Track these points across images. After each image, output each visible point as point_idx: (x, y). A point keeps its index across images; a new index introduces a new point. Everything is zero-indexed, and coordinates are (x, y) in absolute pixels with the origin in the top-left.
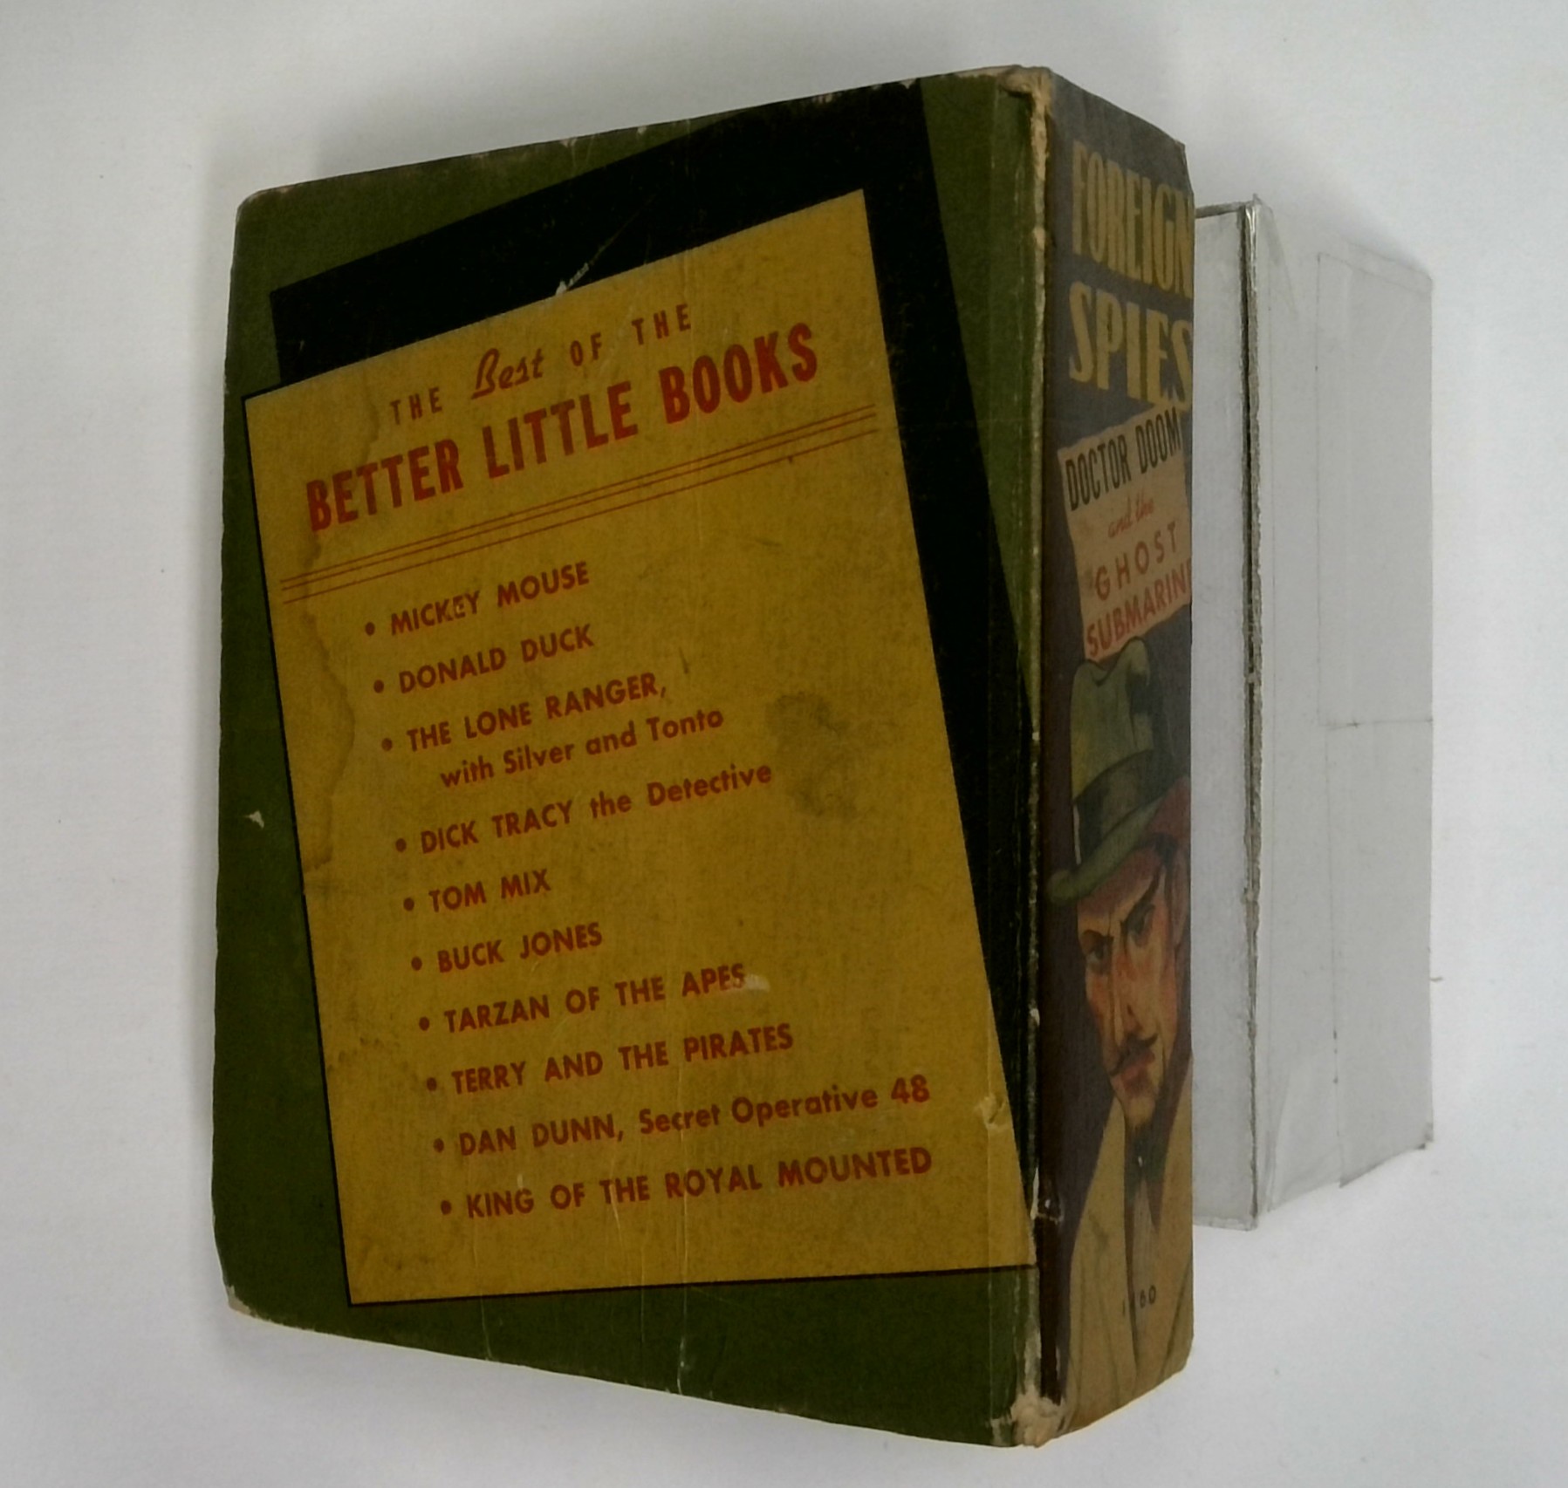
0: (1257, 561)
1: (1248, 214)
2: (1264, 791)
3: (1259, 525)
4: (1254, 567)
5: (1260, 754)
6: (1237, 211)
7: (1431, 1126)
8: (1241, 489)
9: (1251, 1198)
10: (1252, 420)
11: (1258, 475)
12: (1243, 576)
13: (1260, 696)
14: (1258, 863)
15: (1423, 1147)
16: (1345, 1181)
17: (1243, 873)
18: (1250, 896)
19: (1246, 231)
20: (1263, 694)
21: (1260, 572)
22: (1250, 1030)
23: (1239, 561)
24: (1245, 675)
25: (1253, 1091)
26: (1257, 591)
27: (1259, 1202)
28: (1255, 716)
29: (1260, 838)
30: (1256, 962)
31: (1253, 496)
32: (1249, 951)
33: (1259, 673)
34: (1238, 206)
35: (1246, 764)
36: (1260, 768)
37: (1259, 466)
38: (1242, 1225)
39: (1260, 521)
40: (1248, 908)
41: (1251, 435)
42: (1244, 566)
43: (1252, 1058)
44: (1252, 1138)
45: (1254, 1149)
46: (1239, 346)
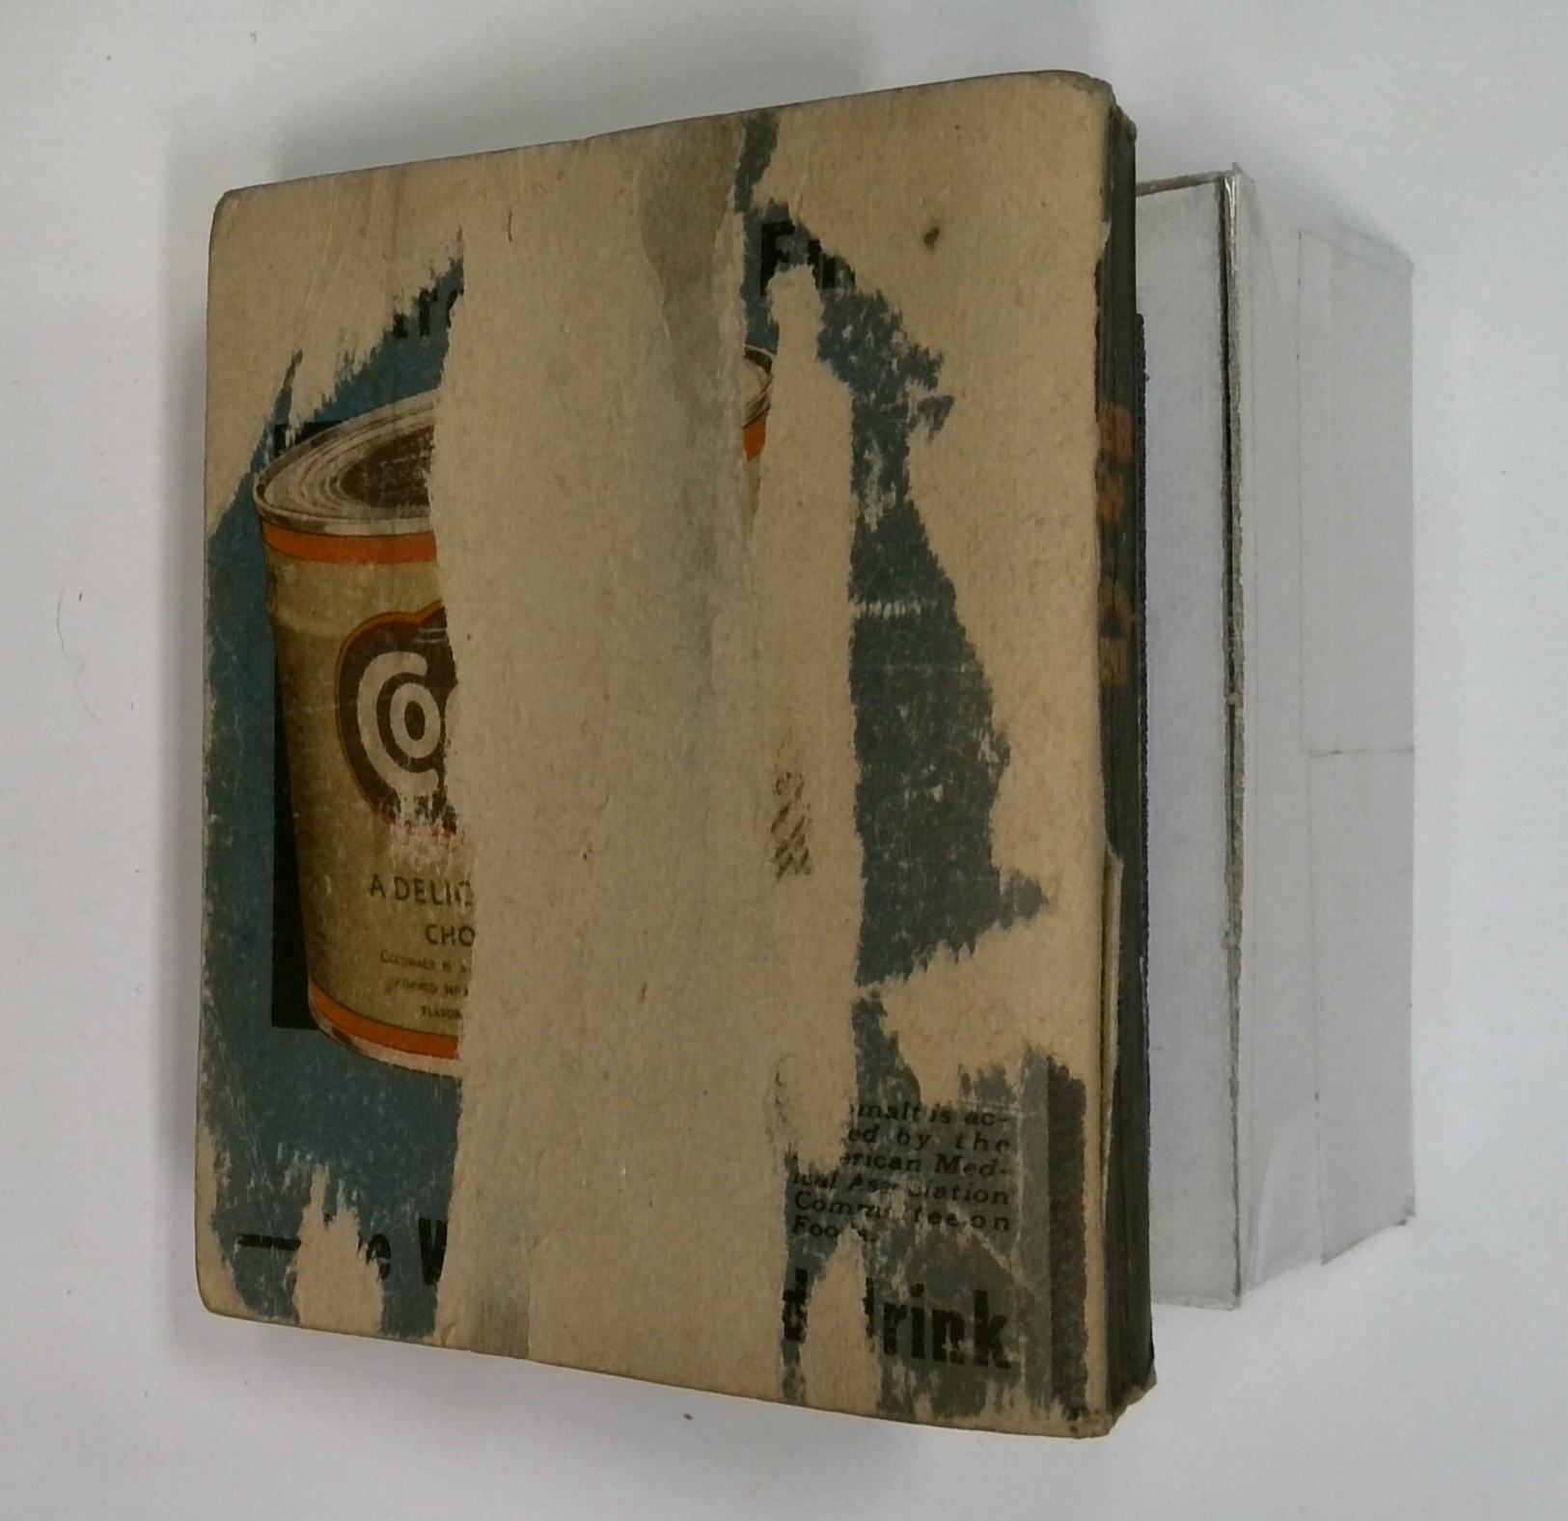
0: (1238, 570)
1: (1227, 186)
2: (1247, 824)
3: (1241, 529)
4: (1235, 576)
5: (1242, 783)
6: (1214, 181)
7: (1413, 1200)
8: (1220, 489)
9: (1234, 1274)
10: (1232, 412)
11: (1240, 473)
12: (1223, 586)
13: (1241, 718)
14: (1240, 903)
15: (1403, 1223)
16: (1326, 1259)
17: (1223, 916)
18: (1232, 939)
19: (1226, 203)
20: (1245, 718)
21: (1241, 581)
22: (1232, 1088)
23: (1220, 569)
24: (1226, 696)
25: (1235, 1156)
26: (1239, 602)
27: (1242, 1279)
28: (1236, 741)
29: (1242, 876)
30: (1238, 1015)
31: (1233, 497)
32: (1231, 1001)
33: (1240, 693)
34: (1215, 176)
35: (1227, 793)
36: (1242, 798)
37: (1240, 463)
38: (1223, 1305)
39: (1241, 525)
40: (1230, 953)
41: (1232, 429)
42: (1223, 575)
43: (1235, 1119)
44: (1234, 1207)
45: (1237, 1220)
46: (1217, 331)
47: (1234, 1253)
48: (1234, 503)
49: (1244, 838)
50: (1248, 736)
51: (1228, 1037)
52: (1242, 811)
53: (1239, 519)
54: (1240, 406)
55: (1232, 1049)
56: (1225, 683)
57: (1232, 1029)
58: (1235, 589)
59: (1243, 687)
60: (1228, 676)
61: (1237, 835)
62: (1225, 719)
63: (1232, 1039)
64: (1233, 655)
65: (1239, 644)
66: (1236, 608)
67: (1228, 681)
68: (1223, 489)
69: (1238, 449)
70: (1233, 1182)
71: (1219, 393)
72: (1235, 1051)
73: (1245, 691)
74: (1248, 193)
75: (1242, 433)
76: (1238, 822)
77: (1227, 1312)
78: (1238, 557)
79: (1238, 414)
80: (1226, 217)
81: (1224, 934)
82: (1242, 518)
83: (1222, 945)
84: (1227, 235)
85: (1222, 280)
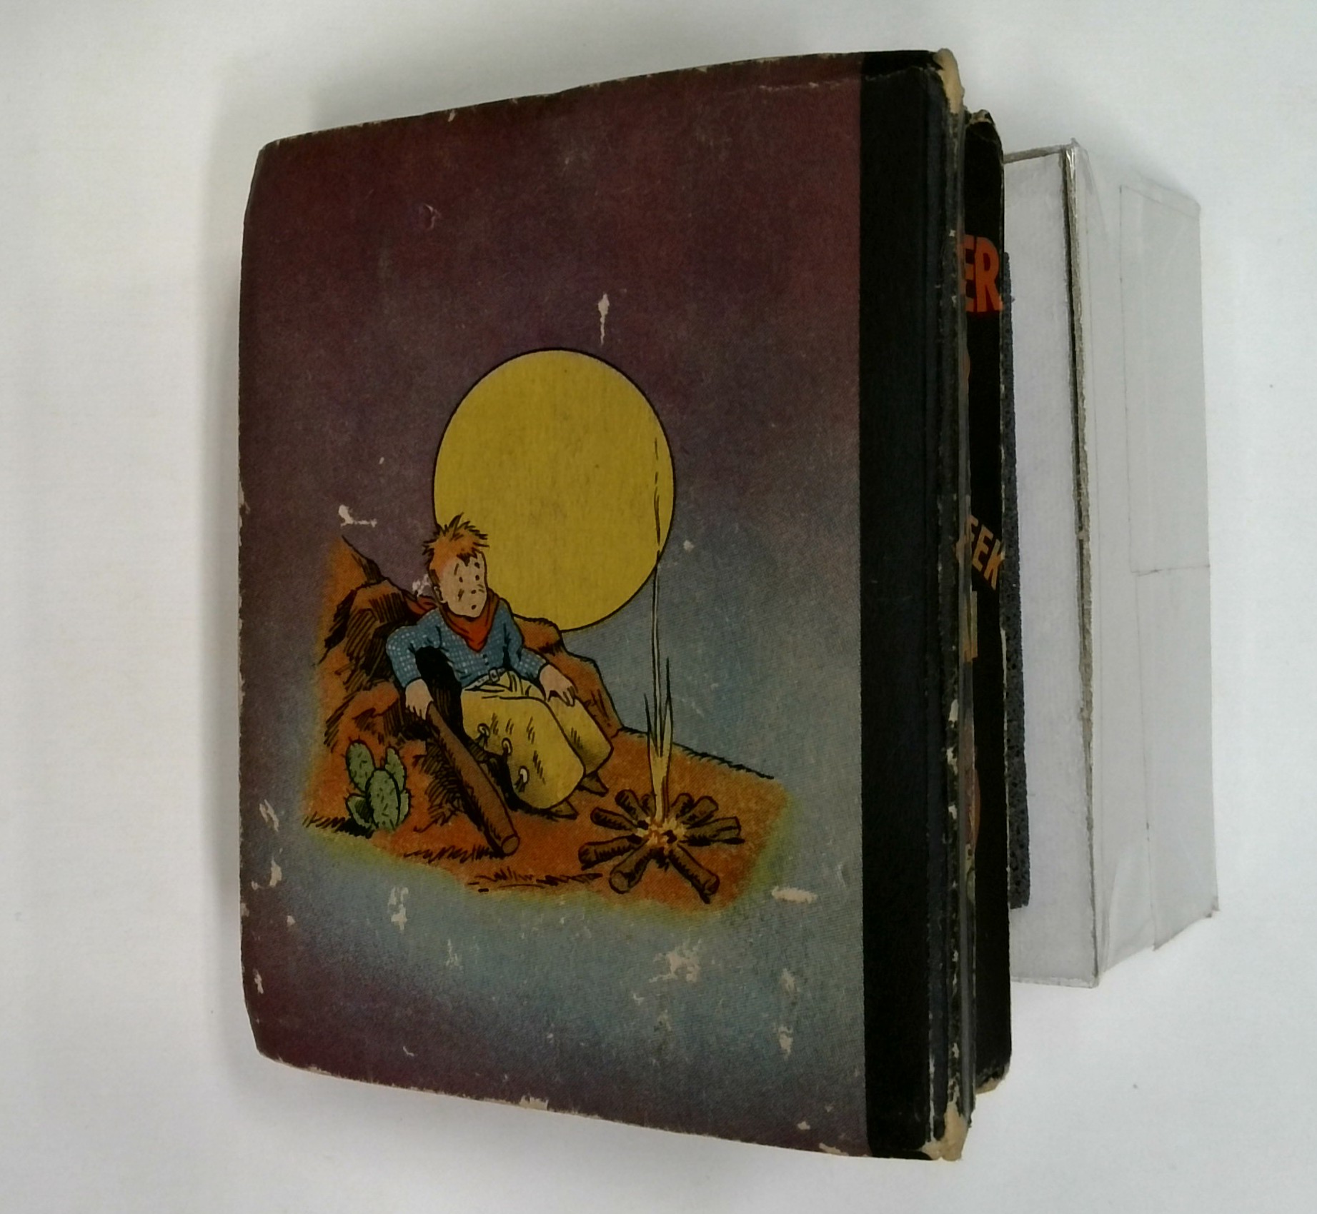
0: (1083, 439)
1: (1068, 156)
2: (1094, 628)
3: (1084, 410)
4: (1081, 444)
5: (1090, 598)
6: (1058, 152)
7: (1216, 898)
8: (1068, 381)
9: (1093, 962)
10: (1075, 323)
11: (1083, 368)
12: (1072, 452)
13: (1088, 550)
14: (1091, 687)
15: (1210, 916)
16: (1157, 946)
17: (1080, 696)
18: (1085, 714)
19: (1067, 168)
20: (1091, 549)
21: (1086, 448)
22: (1088, 824)
23: (1071, 439)
24: (1076, 533)
25: (1092, 873)
26: (1084, 464)
27: (1099, 964)
28: (1084, 566)
29: (1092, 667)
30: (1091, 769)
31: (1078, 386)
32: (1086, 760)
33: (1087, 531)
34: (1059, 149)
35: (1079, 606)
36: (1090, 609)
37: (1083, 361)
38: (1085, 984)
39: (1085, 407)
40: (1084, 723)
41: (1076, 336)
42: (1072, 444)
43: (1091, 847)
44: (1092, 912)
45: (1094, 921)
46: (1063, 264)
47: (1092, 947)
48: (1078, 390)
49: (1093, 638)
50: (1094, 562)
51: (1084, 787)
52: (1090, 618)
53: (1083, 402)
54: (1081, 319)
55: (1088, 794)
56: (1076, 524)
57: (1087, 779)
58: (1081, 454)
59: (1089, 526)
60: (1078, 519)
61: (1087, 636)
62: (1076, 550)
63: (1087, 787)
64: (1081, 503)
65: (1085, 494)
66: (1083, 469)
67: (1078, 522)
68: (1070, 380)
69: (1081, 350)
70: (1091, 896)
71: (1066, 309)
73: (1090, 529)
74: (1084, 162)
75: (1083, 338)
76: (1087, 627)
77: (1088, 990)
78: (1083, 430)
79: (1081, 324)
80: (1068, 179)
81: (1079, 710)
83: (1078, 719)
84: (1068, 193)
85: (1065, 225)
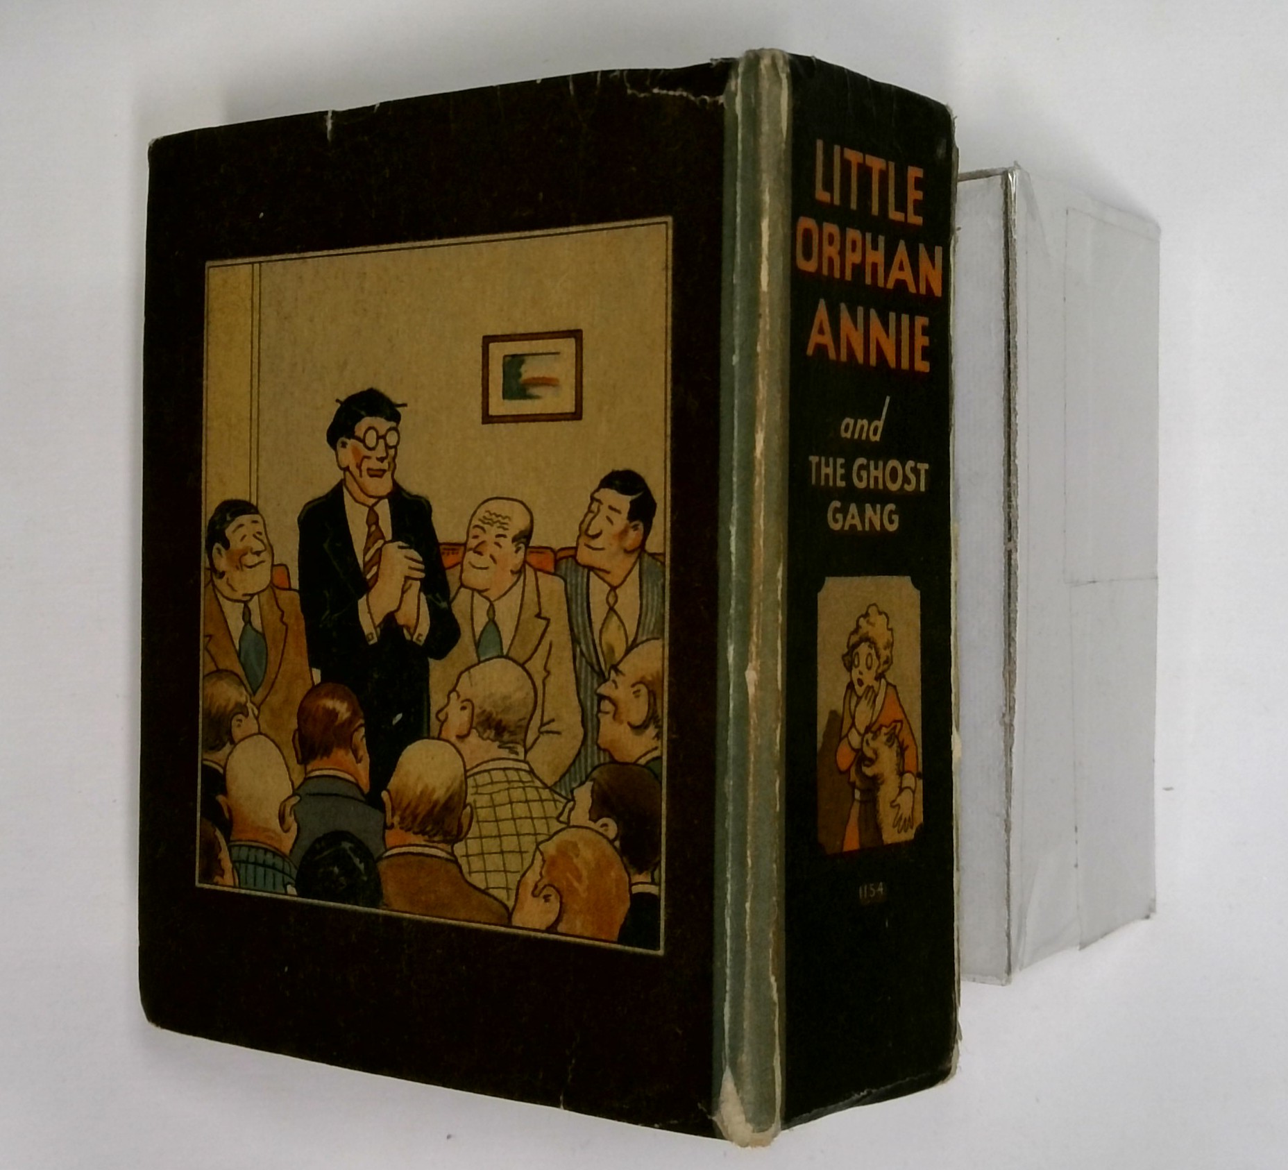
0: (1015, 453)
1: (1010, 177)
2: (1019, 637)
3: (1017, 424)
4: (1012, 458)
5: (1016, 606)
6: (1000, 174)
7: (1154, 900)
8: (1002, 396)
9: (1006, 959)
10: (1011, 341)
11: (1016, 384)
12: (1004, 465)
14: (1014, 693)
15: (1147, 917)
16: (1083, 946)
17: (1002, 702)
18: (1007, 719)
19: (1008, 190)
20: (1018, 559)
21: (1017, 461)
22: (1006, 826)
23: (1003, 452)
24: (1005, 544)
25: (1008, 874)
26: (1015, 478)
27: (1012, 963)
28: (1012, 576)
29: (1015, 673)
30: (1011, 772)
31: (1012, 401)
32: (1006, 762)
33: (1015, 542)
34: (1002, 171)
35: (1005, 615)
36: (1016, 617)
37: (1017, 377)
38: (998, 981)
40: (1006, 729)
41: (1011, 353)
42: (1004, 457)
43: (1008, 848)
44: (1007, 912)
45: (1009, 921)
46: (1001, 284)
47: (1006, 945)
48: (1012, 406)
49: (1017, 646)
50: (1021, 573)
51: (1004, 789)
52: (1016, 626)
53: (1016, 417)
54: (1017, 336)
55: (1007, 797)
56: (1005, 535)
57: (1007, 783)
58: (1012, 467)
59: (1017, 537)
60: (1007, 530)
61: (1012, 643)
62: (1004, 560)
63: (1007, 790)
64: (1011, 515)
65: (1015, 506)
66: (1013, 482)
67: (1007, 533)
68: (1004, 395)
69: (1016, 367)
70: (1006, 895)
71: (1002, 326)
72: (1009, 799)
73: (1019, 540)
74: (1024, 183)
75: (1018, 355)
76: (1013, 635)
77: (1001, 987)
78: (1015, 444)
79: (1016, 342)
80: (1009, 200)
81: (1001, 715)
82: (1017, 417)
83: (1000, 723)
84: (1009, 214)
85: (1005, 245)
